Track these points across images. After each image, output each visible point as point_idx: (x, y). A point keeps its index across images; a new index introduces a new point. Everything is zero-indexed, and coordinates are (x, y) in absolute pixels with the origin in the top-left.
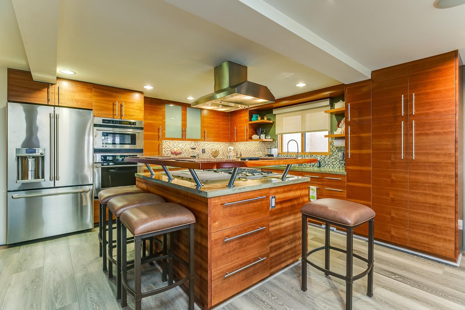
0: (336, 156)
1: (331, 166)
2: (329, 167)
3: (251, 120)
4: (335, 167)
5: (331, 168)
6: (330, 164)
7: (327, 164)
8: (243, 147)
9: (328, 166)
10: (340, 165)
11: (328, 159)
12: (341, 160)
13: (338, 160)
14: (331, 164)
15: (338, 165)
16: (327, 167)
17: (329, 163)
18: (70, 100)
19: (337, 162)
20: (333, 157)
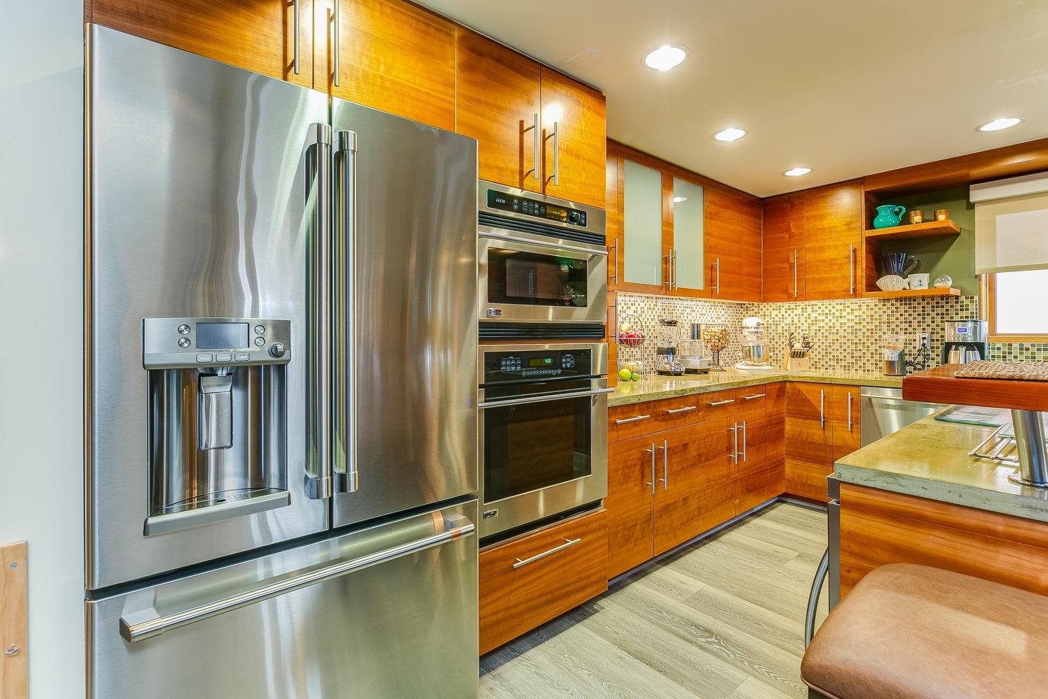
3: (870, 225)
8: (796, 320)
18: (374, 84)
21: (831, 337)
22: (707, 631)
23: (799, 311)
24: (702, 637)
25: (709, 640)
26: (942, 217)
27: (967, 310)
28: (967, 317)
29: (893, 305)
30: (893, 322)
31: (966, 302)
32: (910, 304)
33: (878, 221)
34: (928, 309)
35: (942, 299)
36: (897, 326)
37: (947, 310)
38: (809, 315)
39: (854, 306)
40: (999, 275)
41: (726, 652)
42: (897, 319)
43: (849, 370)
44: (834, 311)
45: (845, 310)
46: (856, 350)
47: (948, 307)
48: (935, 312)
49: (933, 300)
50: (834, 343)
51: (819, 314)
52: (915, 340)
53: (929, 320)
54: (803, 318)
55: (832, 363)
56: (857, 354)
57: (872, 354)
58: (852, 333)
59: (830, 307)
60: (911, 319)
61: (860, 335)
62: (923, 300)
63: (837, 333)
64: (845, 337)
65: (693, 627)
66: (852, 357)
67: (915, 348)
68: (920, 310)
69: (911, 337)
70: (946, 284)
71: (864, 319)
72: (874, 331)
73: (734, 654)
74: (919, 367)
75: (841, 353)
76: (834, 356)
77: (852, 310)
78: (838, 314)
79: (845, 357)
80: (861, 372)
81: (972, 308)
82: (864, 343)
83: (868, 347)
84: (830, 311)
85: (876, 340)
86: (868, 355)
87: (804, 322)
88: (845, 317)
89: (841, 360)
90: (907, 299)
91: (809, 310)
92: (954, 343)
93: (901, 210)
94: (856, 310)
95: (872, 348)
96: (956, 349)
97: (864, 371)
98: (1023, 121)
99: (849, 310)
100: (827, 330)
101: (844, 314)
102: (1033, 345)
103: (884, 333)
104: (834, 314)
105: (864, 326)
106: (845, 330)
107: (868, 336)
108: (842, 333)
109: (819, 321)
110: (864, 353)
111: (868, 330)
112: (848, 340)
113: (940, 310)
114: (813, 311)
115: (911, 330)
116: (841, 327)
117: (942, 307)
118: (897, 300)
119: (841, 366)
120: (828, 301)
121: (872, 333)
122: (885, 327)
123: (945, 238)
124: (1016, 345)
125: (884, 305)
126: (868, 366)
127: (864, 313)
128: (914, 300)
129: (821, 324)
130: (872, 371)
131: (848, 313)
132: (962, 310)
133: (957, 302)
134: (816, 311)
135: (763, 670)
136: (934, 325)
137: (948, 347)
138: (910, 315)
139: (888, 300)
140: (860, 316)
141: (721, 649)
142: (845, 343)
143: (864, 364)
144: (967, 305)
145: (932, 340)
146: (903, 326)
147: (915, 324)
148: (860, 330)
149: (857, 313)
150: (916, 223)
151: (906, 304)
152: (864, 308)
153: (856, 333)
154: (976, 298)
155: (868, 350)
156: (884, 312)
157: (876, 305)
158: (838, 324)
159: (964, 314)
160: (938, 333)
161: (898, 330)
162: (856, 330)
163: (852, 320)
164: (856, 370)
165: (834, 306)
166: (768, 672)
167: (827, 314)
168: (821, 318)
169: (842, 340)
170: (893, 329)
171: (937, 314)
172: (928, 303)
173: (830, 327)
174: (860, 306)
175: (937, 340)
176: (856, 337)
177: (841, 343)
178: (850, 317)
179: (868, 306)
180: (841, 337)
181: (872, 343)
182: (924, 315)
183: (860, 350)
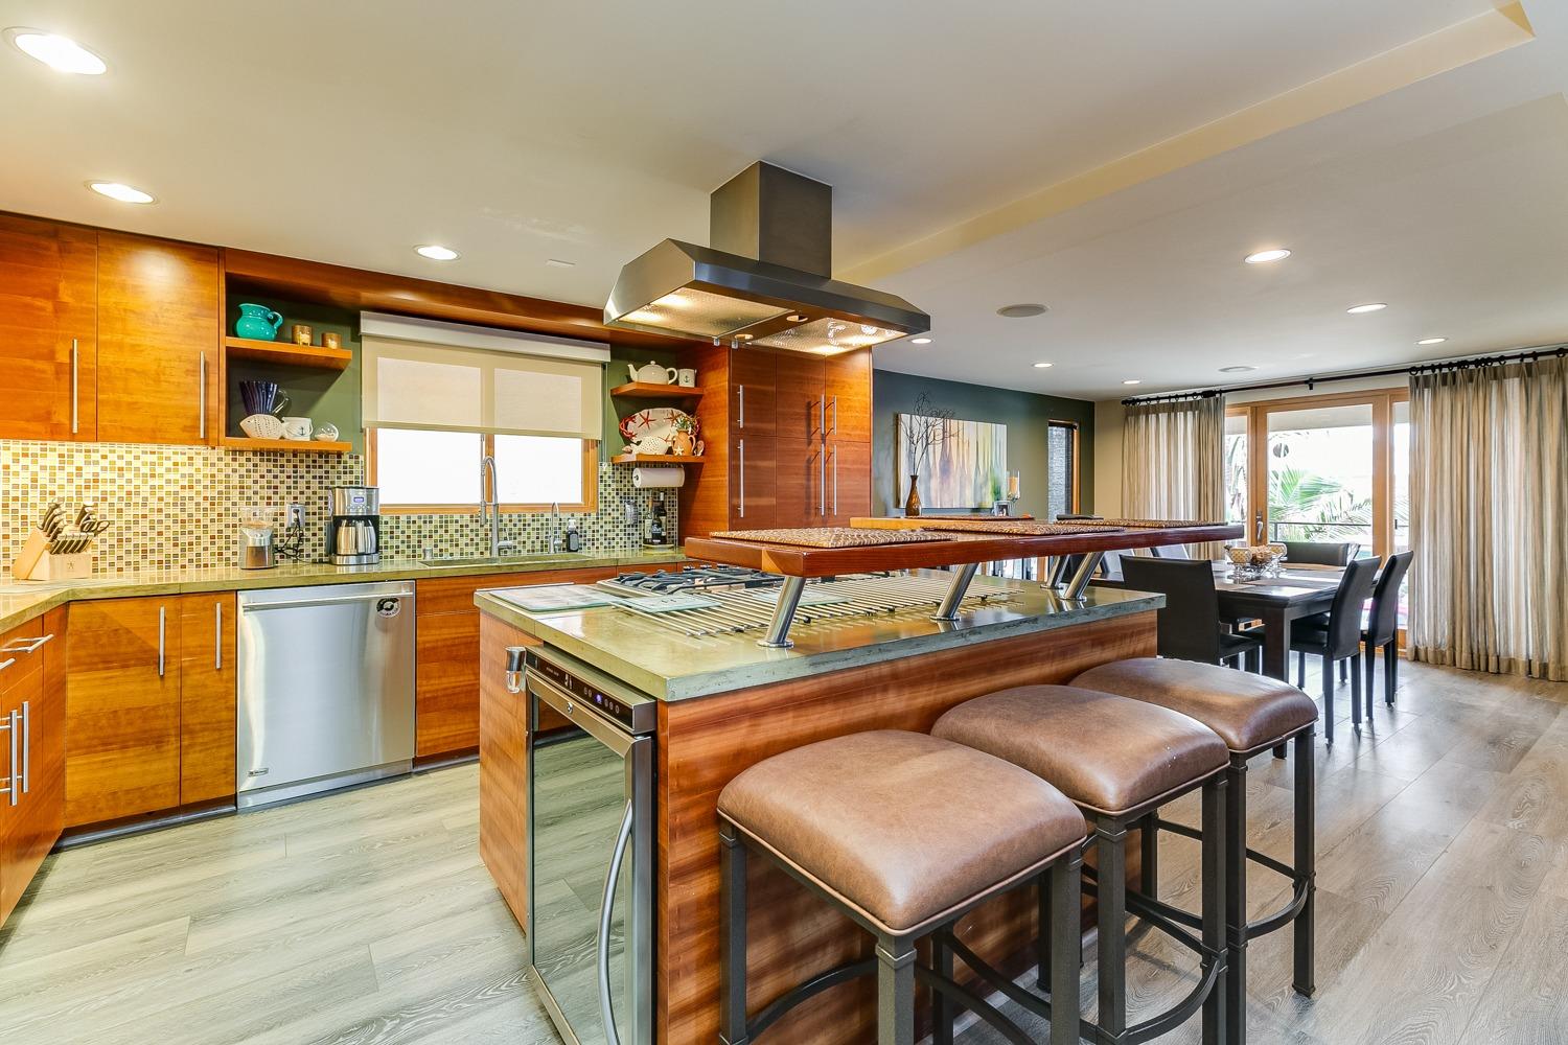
0: (616, 514)
1: (601, 544)
2: (597, 548)
4: (613, 547)
5: (602, 549)
6: (598, 539)
7: (589, 540)
9: (593, 544)
10: (625, 538)
11: (594, 523)
12: (629, 526)
13: (621, 527)
14: (602, 539)
15: (621, 539)
16: (589, 548)
17: (597, 536)
19: (617, 531)
20: (609, 519)
21: (129, 514)
22: (365, 1024)
23: (52, 460)
24: (372, 1037)
25: (386, 1029)
26: (333, 344)
27: (351, 472)
28: (351, 482)
29: (248, 460)
30: (249, 488)
31: (351, 462)
32: (276, 461)
33: (243, 325)
34: (302, 470)
35: (320, 456)
36: (256, 493)
37: (327, 472)
38: (79, 469)
39: (180, 459)
40: (380, 431)
41: (428, 1020)
42: (256, 482)
43: (168, 567)
44: (136, 464)
45: (161, 464)
46: (183, 533)
47: (327, 467)
48: (311, 475)
49: (308, 456)
50: (136, 522)
51: (104, 469)
52: (282, 514)
53: (302, 484)
54: (61, 477)
55: (132, 558)
56: (186, 539)
57: (213, 537)
58: (175, 504)
59: (129, 458)
60: (276, 482)
61: (190, 507)
62: (295, 455)
63: (145, 505)
64: (160, 510)
65: (341, 1039)
66: (176, 545)
67: (282, 525)
68: (289, 470)
69: (278, 509)
70: (331, 436)
71: (198, 481)
72: (216, 501)
73: (439, 1010)
74: (290, 552)
75: (152, 539)
76: (136, 546)
77: (176, 464)
78: (146, 470)
79: (160, 545)
80: (191, 570)
81: (357, 470)
82: (198, 521)
83: (205, 526)
84: (129, 463)
85: (220, 515)
86: (206, 541)
87: (65, 482)
88: (161, 475)
89: (152, 551)
90: (271, 454)
91: (79, 459)
92: (344, 517)
93: (276, 318)
94: (184, 464)
95: (213, 529)
96: (347, 525)
97: (198, 566)
98: (458, 258)
99: (169, 464)
100: (121, 499)
101: (159, 470)
102: (420, 518)
103: (234, 504)
104: (137, 469)
105: (198, 493)
106: (160, 499)
107: (205, 509)
108: (153, 503)
109: (105, 481)
110: (198, 538)
111: (206, 498)
112: (168, 516)
113: (318, 472)
114: (87, 463)
115: (276, 498)
116: (153, 493)
117: (321, 467)
118: (255, 453)
119: (152, 563)
120: (124, 445)
121: (212, 504)
122: (235, 495)
123: (326, 372)
124: (403, 518)
125: (234, 460)
126: (206, 558)
127: (198, 470)
128: (282, 455)
129: (109, 488)
130: (213, 565)
131: (168, 470)
132: (345, 473)
133: (339, 462)
134: (97, 463)
135: (488, 993)
136: (309, 493)
137: (337, 522)
138: (276, 477)
139: (241, 452)
140: (191, 475)
141: (417, 1024)
142: (160, 522)
143: (198, 555)
144: (351, 467)
145: (308, 514)
146: (266, 493)
147: (282, 490)
148: (191, 498)
149: (186, 470)
150: (304, 344)
151: (268, 460)
152: (198, 462)
153: (183, 504)
154: (361, 458)
155: (205, 532)
156: (234, 471)
157: (220, 459)
158: (145, 490)
159: (348, 477)
160: (314, 503)
161: (256, 498)
162: (183, 498)
163: (176, 481)
164: (183, 567)
165: (137, 456)
166: (496, 989)
167: (121, 469)
168: (108, 475)
169: (156, 517)
170: (249, 498)
171: (314, 477)
172: (301, 461)
173: (129, 493)
174: (191, 458)
175: (314, 514)
176: (183, 510)
177: (152, 521)
178: (172, 476)
179: (206, 459)
180: (152, 510)
181: (212, 521)
182: (295, 477)
183: (191, 532)
